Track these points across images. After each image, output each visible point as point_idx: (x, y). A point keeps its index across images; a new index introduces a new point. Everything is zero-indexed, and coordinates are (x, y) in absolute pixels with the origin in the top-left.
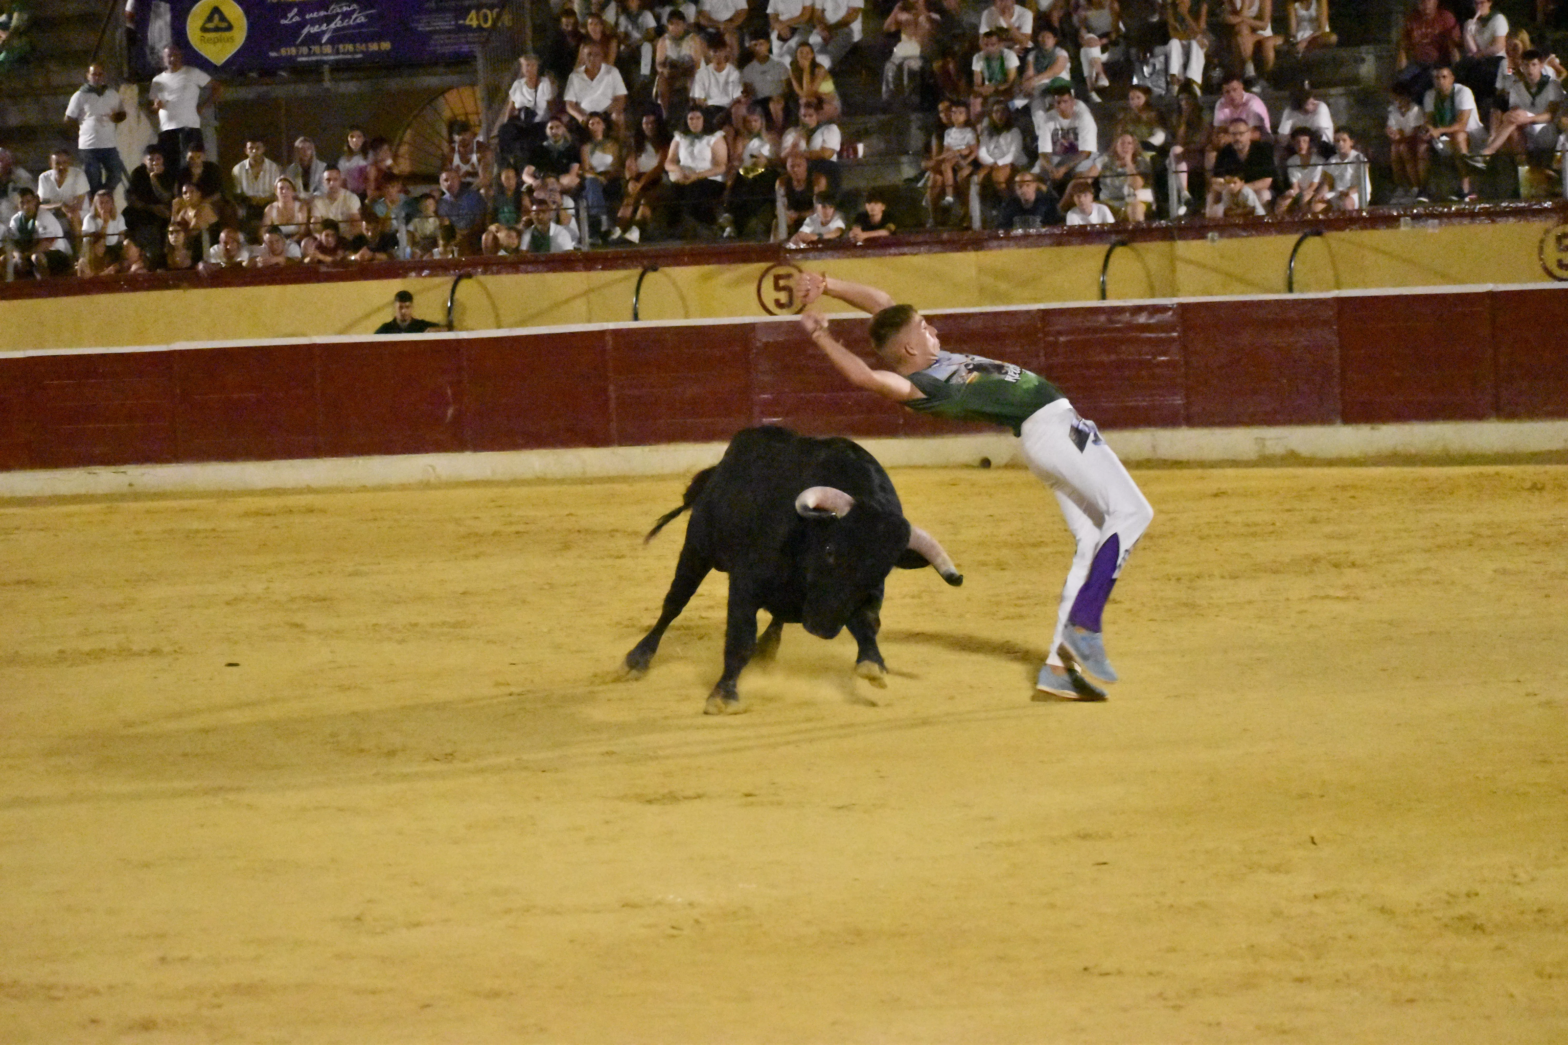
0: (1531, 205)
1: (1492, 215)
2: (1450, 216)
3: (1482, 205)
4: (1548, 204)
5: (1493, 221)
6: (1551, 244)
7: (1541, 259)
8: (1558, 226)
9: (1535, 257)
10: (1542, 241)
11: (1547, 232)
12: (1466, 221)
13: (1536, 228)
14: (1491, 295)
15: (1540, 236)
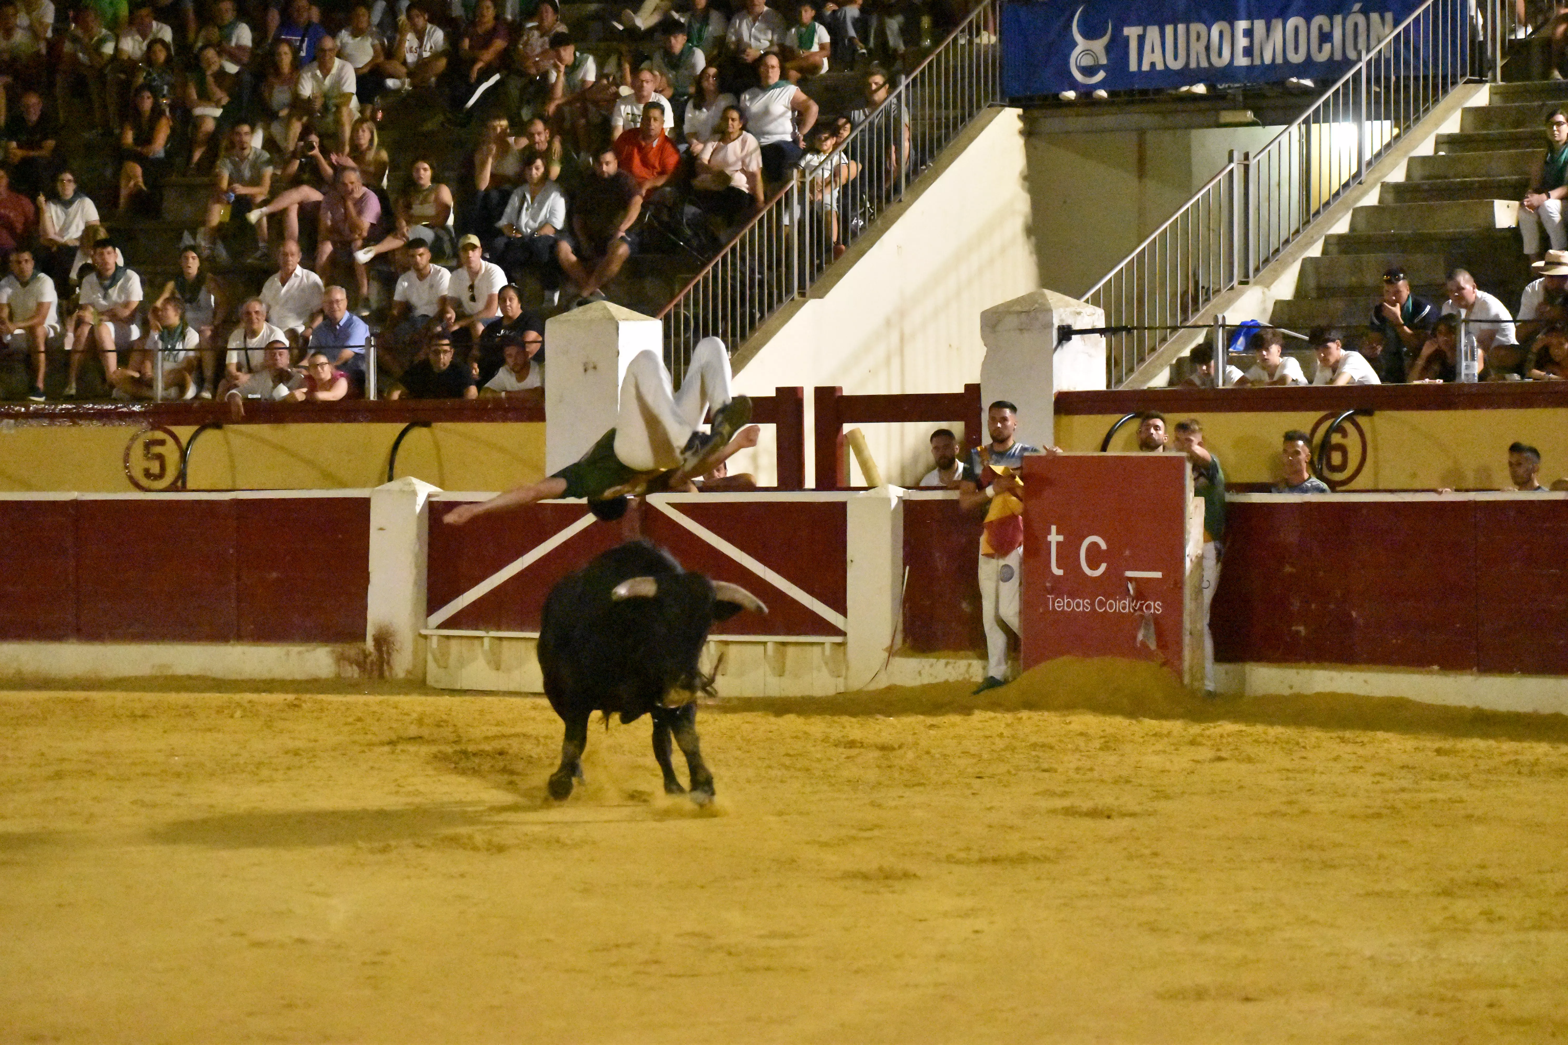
0: (117, 408)
1: (73, 417)
2: (28, 416)
3: (64, 406)
4: (137, 408)
5: (75, 423)
6: (138, 450)
7: (127, 468)
8: (146, 431)
9: (121, 464)
10: (128, 448)
11: (133, 439)
12: (46, 422)
13: (123, 432)
14: (76, 504)
15: (125, 443)
